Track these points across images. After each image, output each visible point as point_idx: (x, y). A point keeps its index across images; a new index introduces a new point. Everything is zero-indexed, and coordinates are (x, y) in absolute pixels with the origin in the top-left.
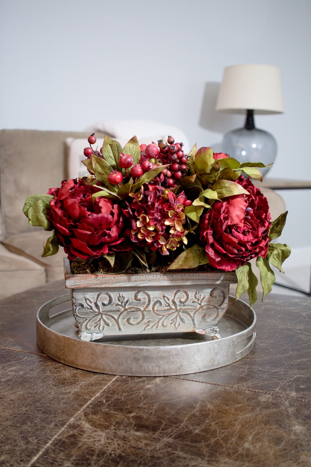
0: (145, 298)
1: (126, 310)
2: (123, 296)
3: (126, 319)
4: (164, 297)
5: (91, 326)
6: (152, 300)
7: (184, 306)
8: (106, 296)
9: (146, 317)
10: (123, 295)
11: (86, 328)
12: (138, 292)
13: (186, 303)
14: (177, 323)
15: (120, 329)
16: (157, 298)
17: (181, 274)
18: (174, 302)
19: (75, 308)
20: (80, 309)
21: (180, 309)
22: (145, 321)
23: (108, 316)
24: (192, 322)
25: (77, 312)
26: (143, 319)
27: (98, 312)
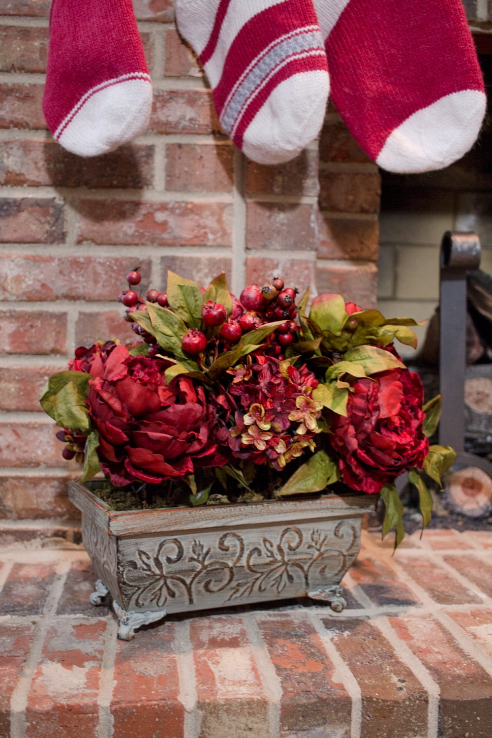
0: (235, 546)
1: (205, 567)
2: (200, 545)
3: (203, 584)
4: (265, 540)
5: (145, 600)
6: (246, 547)
7: (295, 554)
8: (174, 545)
9: (235, 577)
10: (202, 543)
11: (137, 603)
12: (225, 536)
13: (297, 550)
14: (282, 584)
15: (191, 601)
16: (254, 543)
17: (294, 503)
18: (280, 549)
19: (121, 569)
20: (129, 571)
21: (289, 561)
22: (234, 584)
23: (175, 581)
24: (304, 580)
25: (125, 576)
26: (231, 580)
27: (159, 575)
